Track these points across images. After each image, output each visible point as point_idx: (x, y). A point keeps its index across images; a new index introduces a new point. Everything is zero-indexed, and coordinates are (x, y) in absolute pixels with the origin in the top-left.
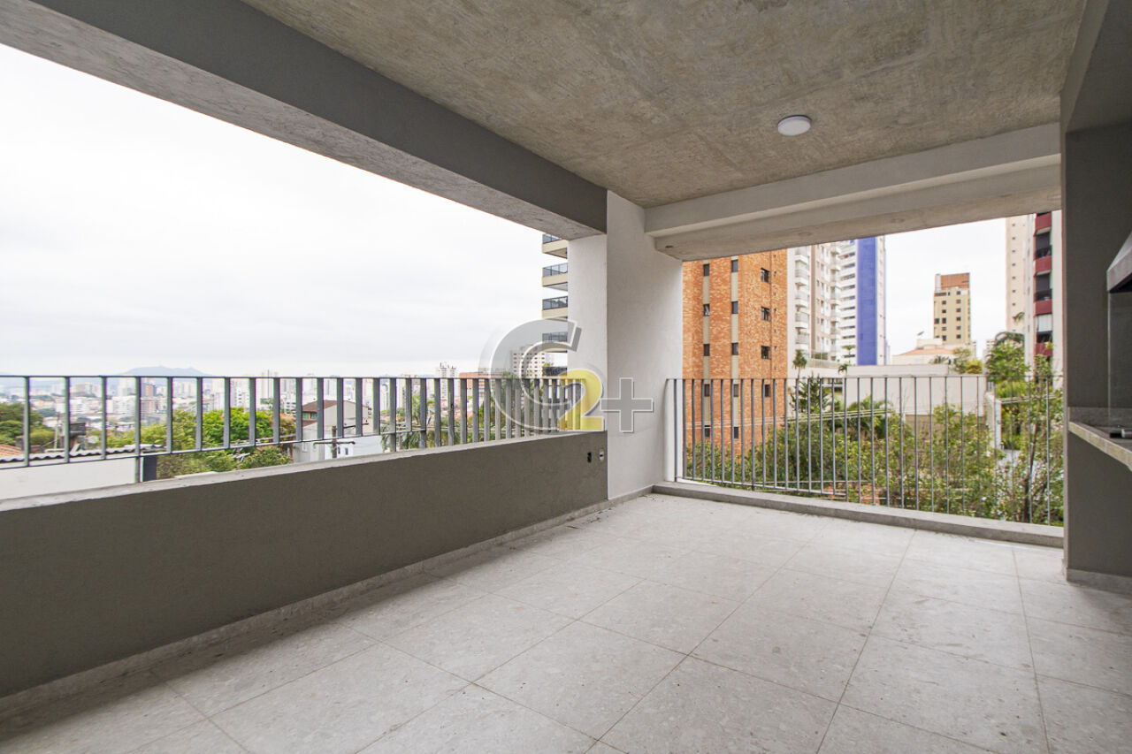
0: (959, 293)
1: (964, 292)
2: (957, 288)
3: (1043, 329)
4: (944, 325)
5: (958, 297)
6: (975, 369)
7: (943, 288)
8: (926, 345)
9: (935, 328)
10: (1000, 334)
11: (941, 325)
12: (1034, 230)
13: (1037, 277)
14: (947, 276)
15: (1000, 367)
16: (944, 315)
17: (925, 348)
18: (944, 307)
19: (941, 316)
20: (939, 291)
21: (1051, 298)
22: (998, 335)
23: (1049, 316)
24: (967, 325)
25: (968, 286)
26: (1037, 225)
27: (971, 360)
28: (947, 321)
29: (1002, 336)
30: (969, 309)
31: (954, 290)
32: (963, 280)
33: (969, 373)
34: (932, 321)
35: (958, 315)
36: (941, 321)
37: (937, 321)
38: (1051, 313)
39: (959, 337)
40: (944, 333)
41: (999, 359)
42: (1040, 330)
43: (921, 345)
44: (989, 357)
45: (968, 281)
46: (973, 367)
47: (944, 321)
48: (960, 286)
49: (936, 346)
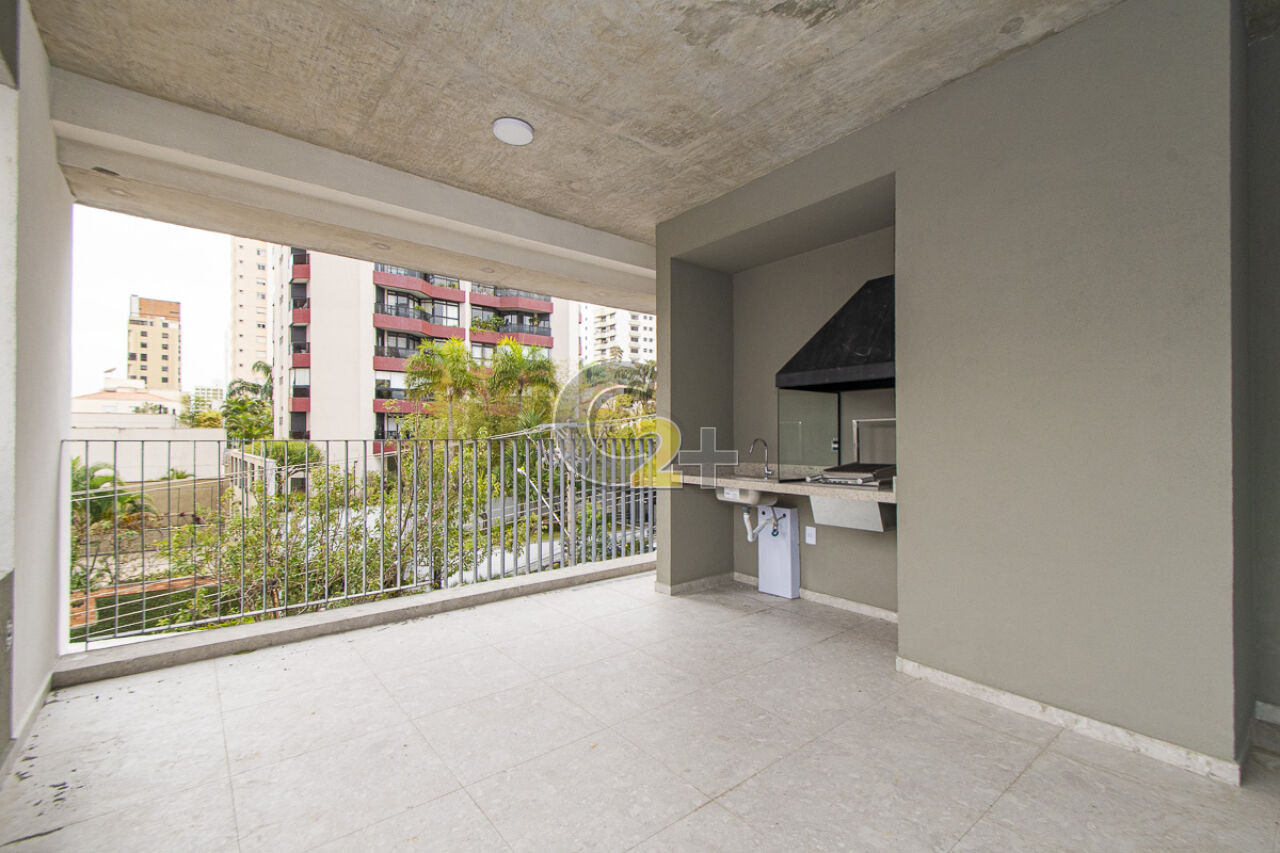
0: (165, 325)
1: (173, 325)
2: (163, 318)
3: (301, 382)
4: (144, 363)
5: (165, 330)
6: (212, 422)
7: (141, 314)
8: (119, 387)
9: (129, 365)
10: (236, 382)
11: (139, 362)
12: (291, 278)
13: (293, 328)
14: (148, 300)
15: (242, 421)
16: (144, 351)
17: (119, 390)
18: (144, 340)
19: (139, 351)
20: (137, 317)
21: (309, 352)
22: (233, 384)
23: (307, 370)
24: (177, 367)
25: (179, 319)
26: (293, 274)
27: (205, 412)
28: (148, 357)
29: (237, 385)
30: (180, 347)
31: (159, 321)
32: (172, 310)
33: (206, 427)
34: (126, 356)
35: (165, 352)
36: (139, 357)
37: (133, 357)
38: (309, 367)
39: (165, 380)
40: (144, 373)
41: (237, 411)
42: (297, 384)
43: (111, 386)
44: (224, 409)
45: (178, 313)
46: (210, 419)
47: (144, 357)
48: (167, 317)
49: (136, 389)
